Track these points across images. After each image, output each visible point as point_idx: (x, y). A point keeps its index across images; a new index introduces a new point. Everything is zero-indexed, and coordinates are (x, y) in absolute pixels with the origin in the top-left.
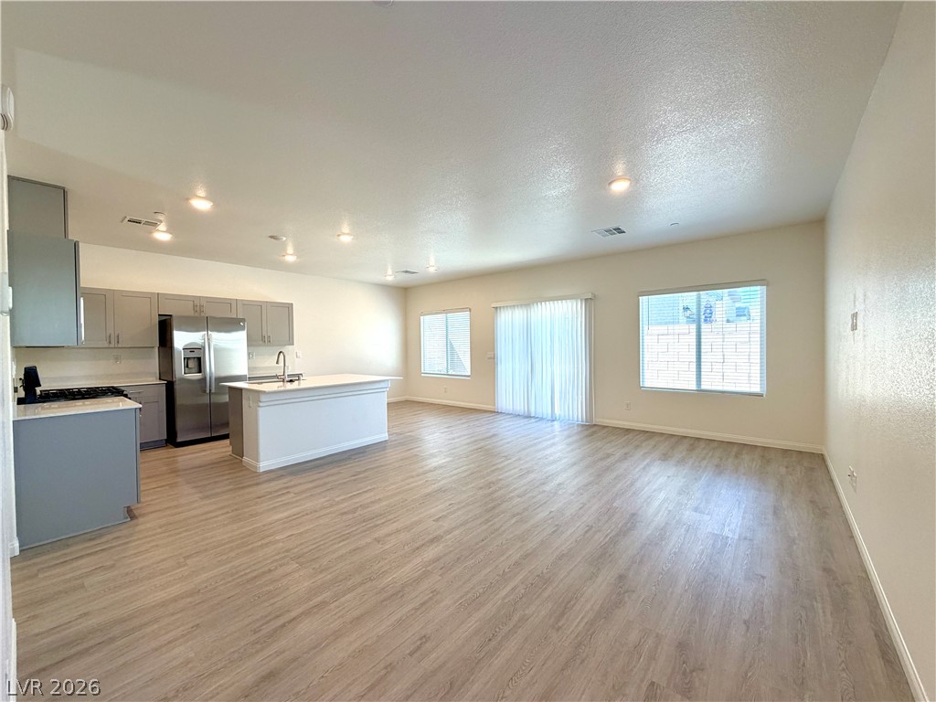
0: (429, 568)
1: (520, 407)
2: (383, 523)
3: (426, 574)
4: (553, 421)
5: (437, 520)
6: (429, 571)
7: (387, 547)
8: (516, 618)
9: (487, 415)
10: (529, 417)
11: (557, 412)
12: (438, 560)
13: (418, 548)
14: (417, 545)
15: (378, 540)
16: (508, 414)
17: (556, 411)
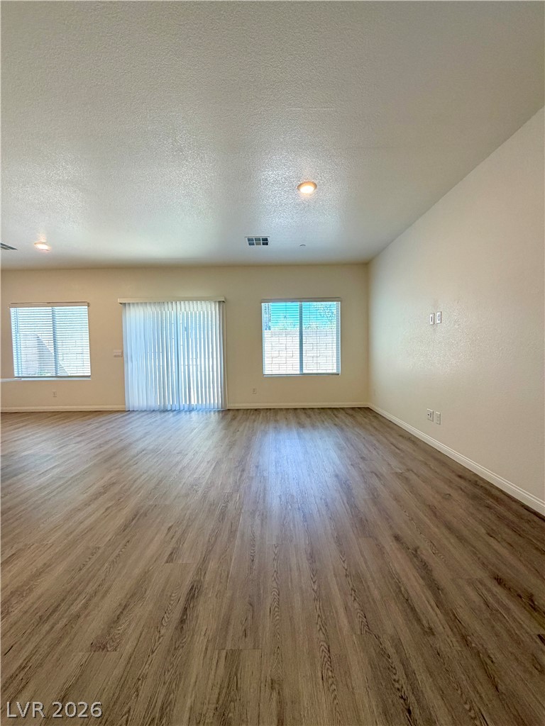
0: (229, 646)
1: (154, 402)
2: (86, 606)
3: (233, 659)
4: (190, 411)
5: (170, 559)
6: (233, 651)
7: (128, 648)
8: (391, 651)
9: (119, 415)
10: (165, 411)
11: (194, 402)
12: (228, 623)
13: (182, 621)
14: (176, 615)
15: (100, 646)
16: (142, 411)
17: (192, 403)
